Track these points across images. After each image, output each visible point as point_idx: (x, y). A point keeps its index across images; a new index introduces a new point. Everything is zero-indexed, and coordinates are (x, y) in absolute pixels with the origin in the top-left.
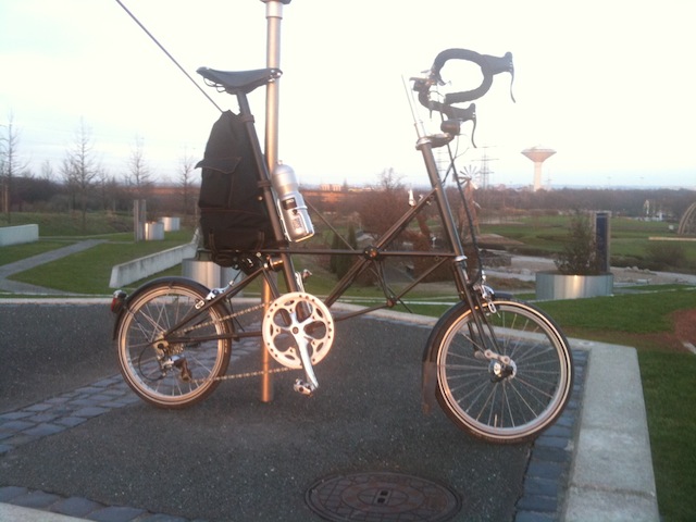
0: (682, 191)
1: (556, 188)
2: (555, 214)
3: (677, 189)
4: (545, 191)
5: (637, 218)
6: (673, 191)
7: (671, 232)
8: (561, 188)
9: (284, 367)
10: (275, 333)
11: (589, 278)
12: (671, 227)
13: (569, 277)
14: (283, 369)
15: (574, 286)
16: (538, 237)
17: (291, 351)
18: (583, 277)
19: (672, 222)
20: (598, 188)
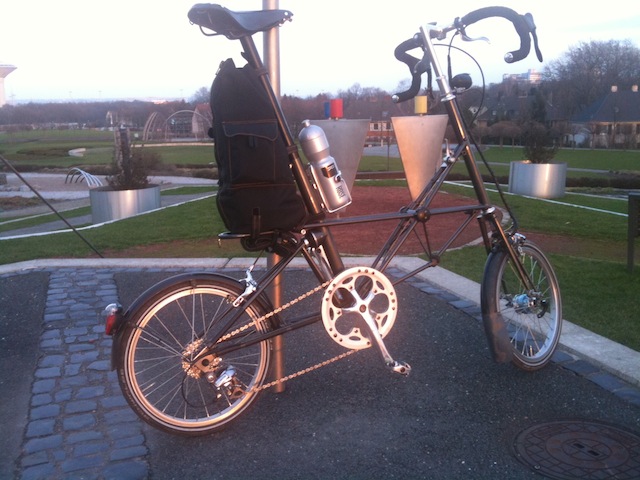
0: (136, 102)
1: (23, 103)
2: (29, 129)
3: (131, 101)
4: (12, 106)
5: (103, 129)
6: (129, 103)
7: (137, 139)
8: (27, 103)
9: (350, 350)
10: (336, 316)
11: (140, 191)
12: (136, 135)
13: (122, 193)
14: (349, 353)
15: (127, 201)
16: (18, 152)
17: (355, 332)
18: (135, 191)
19: (136, 130)
20: (60, 102)
